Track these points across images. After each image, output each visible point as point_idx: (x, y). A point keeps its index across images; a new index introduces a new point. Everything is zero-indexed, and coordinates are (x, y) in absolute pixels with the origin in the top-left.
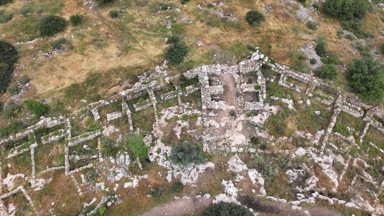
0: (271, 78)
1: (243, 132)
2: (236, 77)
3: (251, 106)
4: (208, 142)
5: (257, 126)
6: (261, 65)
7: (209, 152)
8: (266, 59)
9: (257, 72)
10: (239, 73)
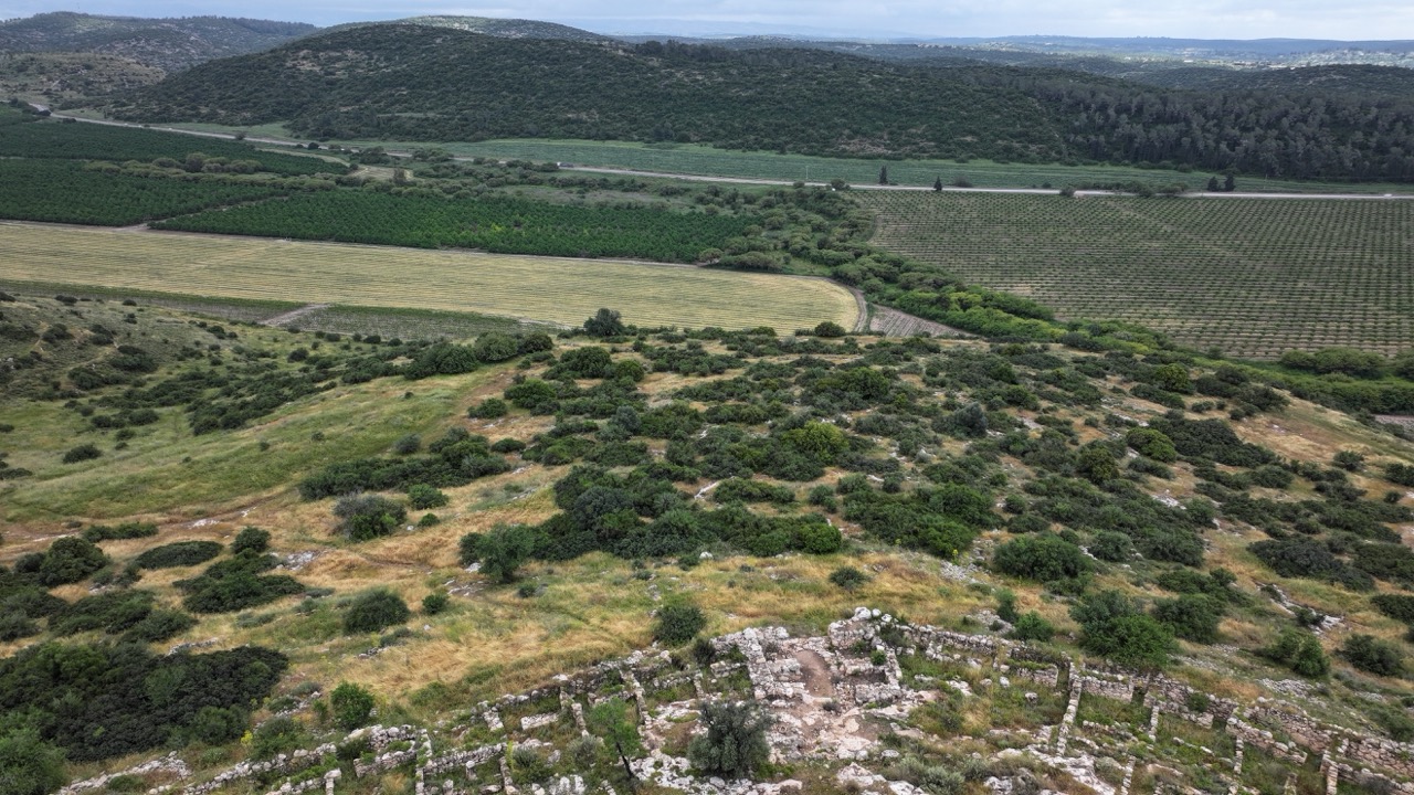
0: (905, 647)
1: (861, 733)
2: (827, 655)
3: (871, 691)
4: (778, 745)
5: (892, 720)
6: (878, 628)
7: (782, 761)
8: (888, 618)
9: (871, 640)
10: (831, 648)
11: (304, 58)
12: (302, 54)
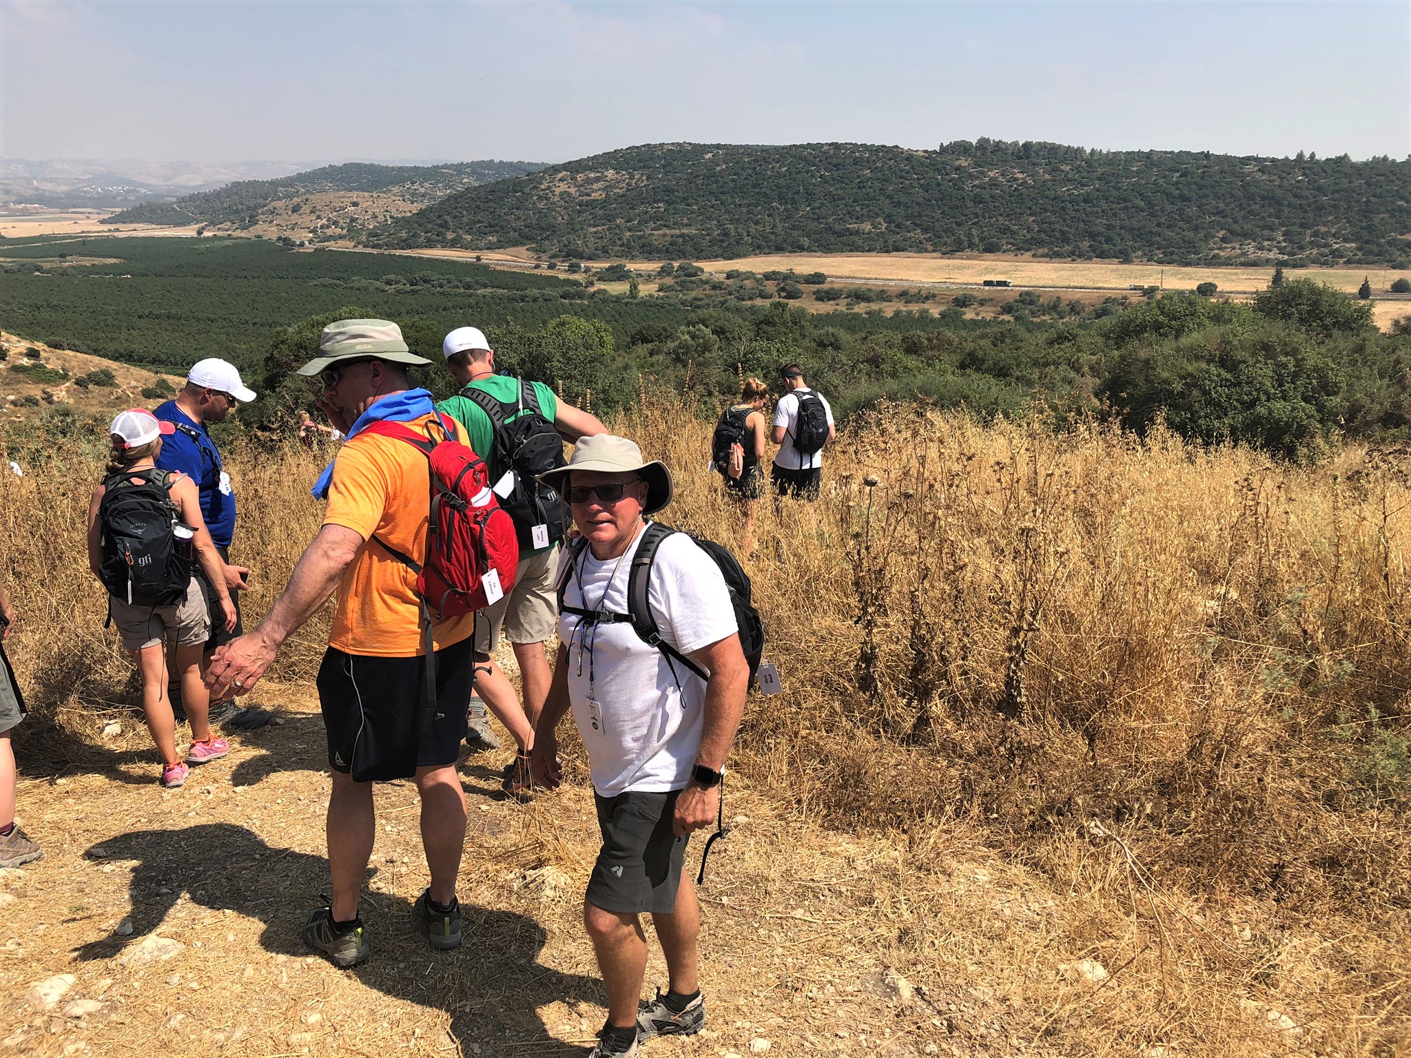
11: (561, 180)
12: (560, 176)
